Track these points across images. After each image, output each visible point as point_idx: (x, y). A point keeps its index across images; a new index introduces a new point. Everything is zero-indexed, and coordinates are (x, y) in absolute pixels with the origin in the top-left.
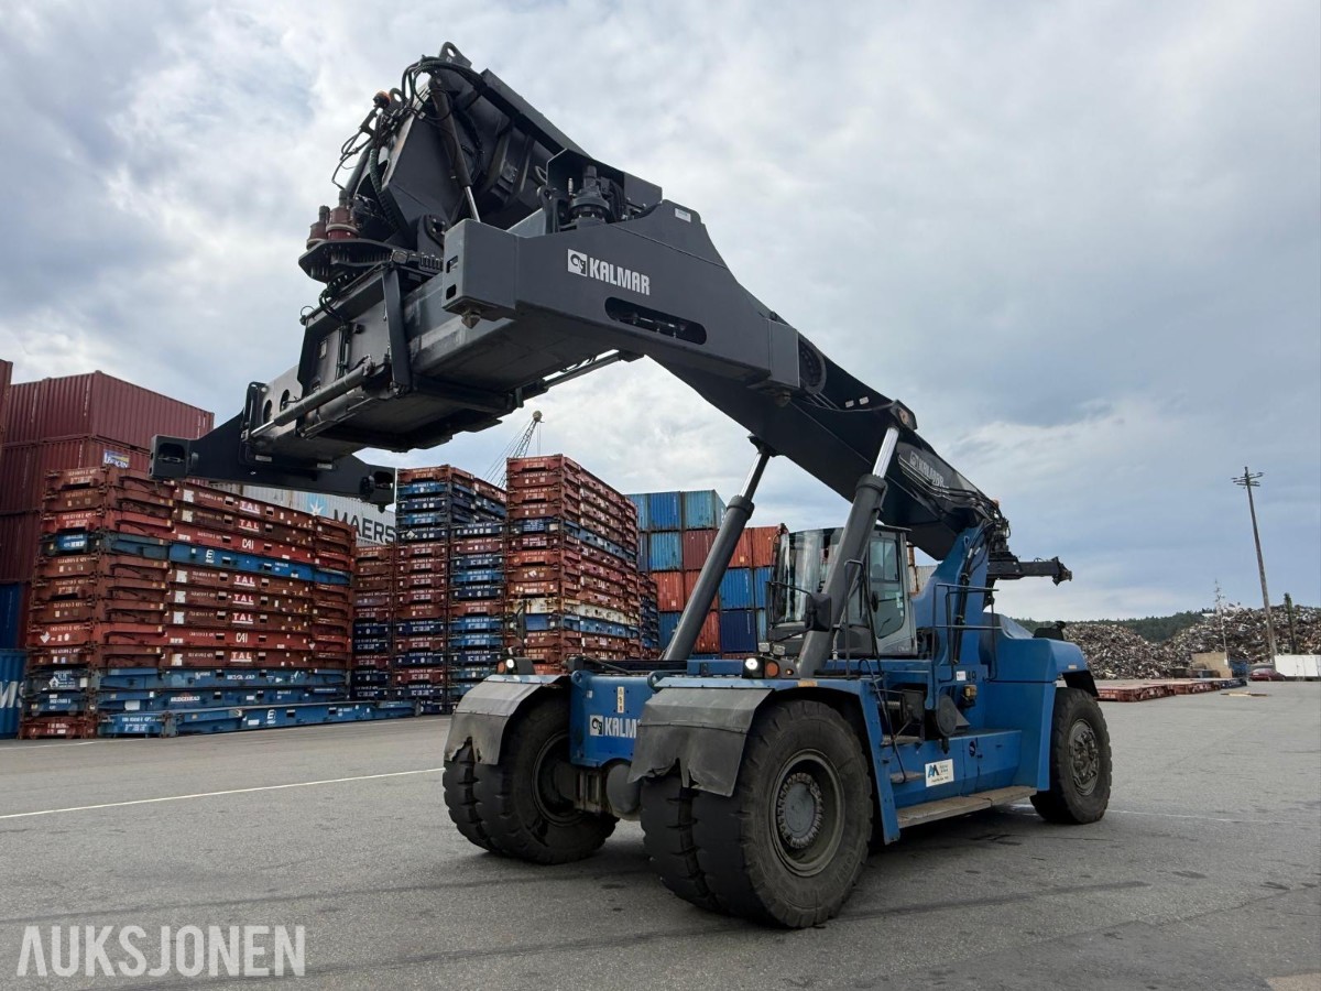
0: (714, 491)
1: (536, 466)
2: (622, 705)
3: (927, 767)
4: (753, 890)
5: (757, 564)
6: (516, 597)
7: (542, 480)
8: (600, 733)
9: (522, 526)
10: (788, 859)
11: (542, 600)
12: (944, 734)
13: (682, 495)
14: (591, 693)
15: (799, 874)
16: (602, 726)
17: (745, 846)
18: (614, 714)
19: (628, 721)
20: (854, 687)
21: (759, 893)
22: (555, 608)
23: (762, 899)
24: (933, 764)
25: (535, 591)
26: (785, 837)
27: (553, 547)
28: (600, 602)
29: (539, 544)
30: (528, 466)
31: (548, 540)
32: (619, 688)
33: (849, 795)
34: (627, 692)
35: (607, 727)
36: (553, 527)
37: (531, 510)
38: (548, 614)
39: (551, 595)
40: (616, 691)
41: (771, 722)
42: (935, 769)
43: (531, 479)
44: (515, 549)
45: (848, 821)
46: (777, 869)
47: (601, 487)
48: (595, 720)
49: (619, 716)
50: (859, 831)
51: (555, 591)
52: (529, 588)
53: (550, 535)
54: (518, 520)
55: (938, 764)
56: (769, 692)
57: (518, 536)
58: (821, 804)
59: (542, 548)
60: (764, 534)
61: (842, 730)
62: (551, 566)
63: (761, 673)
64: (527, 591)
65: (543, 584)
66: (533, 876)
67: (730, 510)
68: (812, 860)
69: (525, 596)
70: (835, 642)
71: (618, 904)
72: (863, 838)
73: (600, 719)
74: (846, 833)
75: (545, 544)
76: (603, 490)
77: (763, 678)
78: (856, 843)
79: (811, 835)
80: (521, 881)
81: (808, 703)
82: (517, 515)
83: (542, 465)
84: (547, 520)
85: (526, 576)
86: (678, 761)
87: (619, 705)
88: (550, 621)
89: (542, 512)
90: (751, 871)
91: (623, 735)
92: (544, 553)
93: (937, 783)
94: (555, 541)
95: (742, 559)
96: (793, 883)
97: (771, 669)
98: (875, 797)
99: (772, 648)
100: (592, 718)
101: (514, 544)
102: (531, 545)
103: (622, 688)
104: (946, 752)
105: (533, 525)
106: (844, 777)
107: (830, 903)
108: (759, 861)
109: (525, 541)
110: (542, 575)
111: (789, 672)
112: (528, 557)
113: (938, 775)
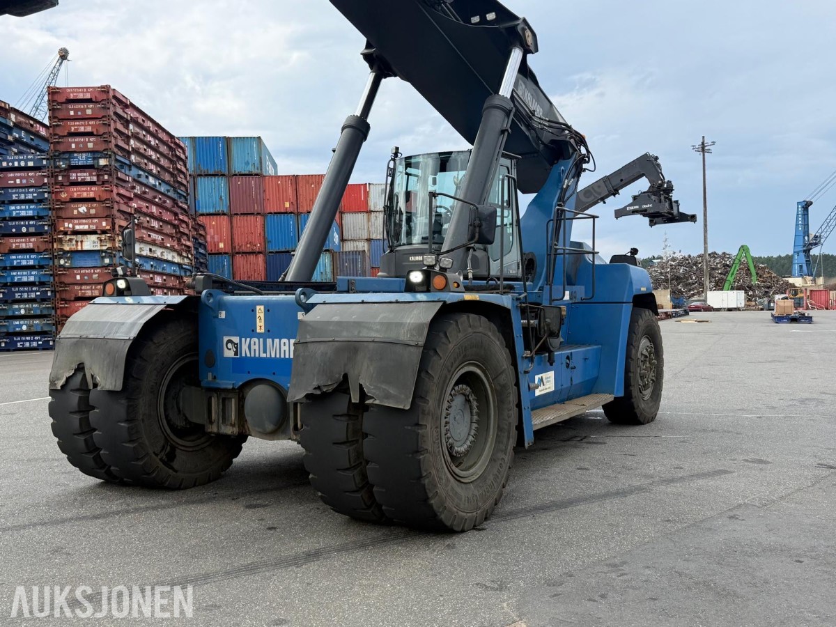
0: (259, 137)
1: (81, 96)
2: (262, 324)
3: (537, 377)
4: (426, 499)
5: (301, 210)
6: (66, 233)
7: (89, 112)
8: (236, 353)
9: (69, 159)
10: (454, 467)
11: (94, 237)
12: (552, 349)
13: (227, 140)
14: (224, 313)
15: (462, 480)
16: (237, 348)
17: (421, 457)
18: (252, 333)
19: (269, 341)
20: (506, 301)
21: (432, 502)
22: (109, 245)
23: (435, 507)
24: (540, 376)
25: (86, 227)
26: (449, 446)
27: (103, 183)
28: (155, 240)
29: (88, 179)
30: (72, 97)
31: (98, 176)
32: (258, 307)
33: (501, 402)
34: (267, 311)
35: (245, 347)
36: (102, 162)
37: (77, 144)
38: (102, 251)
39: (104, 232)
40: (254, 311)
41: (442, 335)
42: (542, 379)
43: (76, 111)
44: (62, 185)
45: (500, 429)
46: (447, 477)
47: (150, 124)
48: (230, 341)
49: (259, 336)
50: (509, 438)
51: (108, 228)
52: (80, 224)
53: (100, 170)
54: (64, 153)
55: (543, 376)
56: (441, 304)
57: (65, 170)
58: (478, 414)
59: (92, 184)
60: (308, 182)
61: (498, 343)
62: (103, 202)
63: (426, 286)
64: (77, 227)
65: (95, 221)
66: (163, 502)
67: (346, 130)
68: (470, 467)
69: (76, 233)
70: (469, 262)
71: (270, 523)
72: (513, 443)
73: (236, 339)
74: (498, 440)
75: (95, 179)
76: (153, 129)
77: (428, 291)
78: (506, 449)
79: (465, 446)
80: (154, 508)
81: (472, 316)
82: (61, 148)
83: (88, 96)
84: (95, 154)
85: (75, 212)
86: (346, 376)
87: (258, 324)
88: (103, 258)
89: (90, 145)
90: (426, 481)
91: (263, 355)
92: (94, 188)
93: (543, 393)
94: (106, 177)
95: (287, 205)
96: (459, 489)
97: (438, 281)
98: (519, 405)
99: (437, 261)
100: (226, 339)
101: (60, 178)
102: (79, 180)
103: (262, 307)
104: (551, 364)
105: (81, 160)
106: (498, 388)
107: (487, 505)
108: (434, 472)
109: (73, 176)
110: (93, 211)
111: (456, 285)
112: (76, 192)
113: (543, 385)
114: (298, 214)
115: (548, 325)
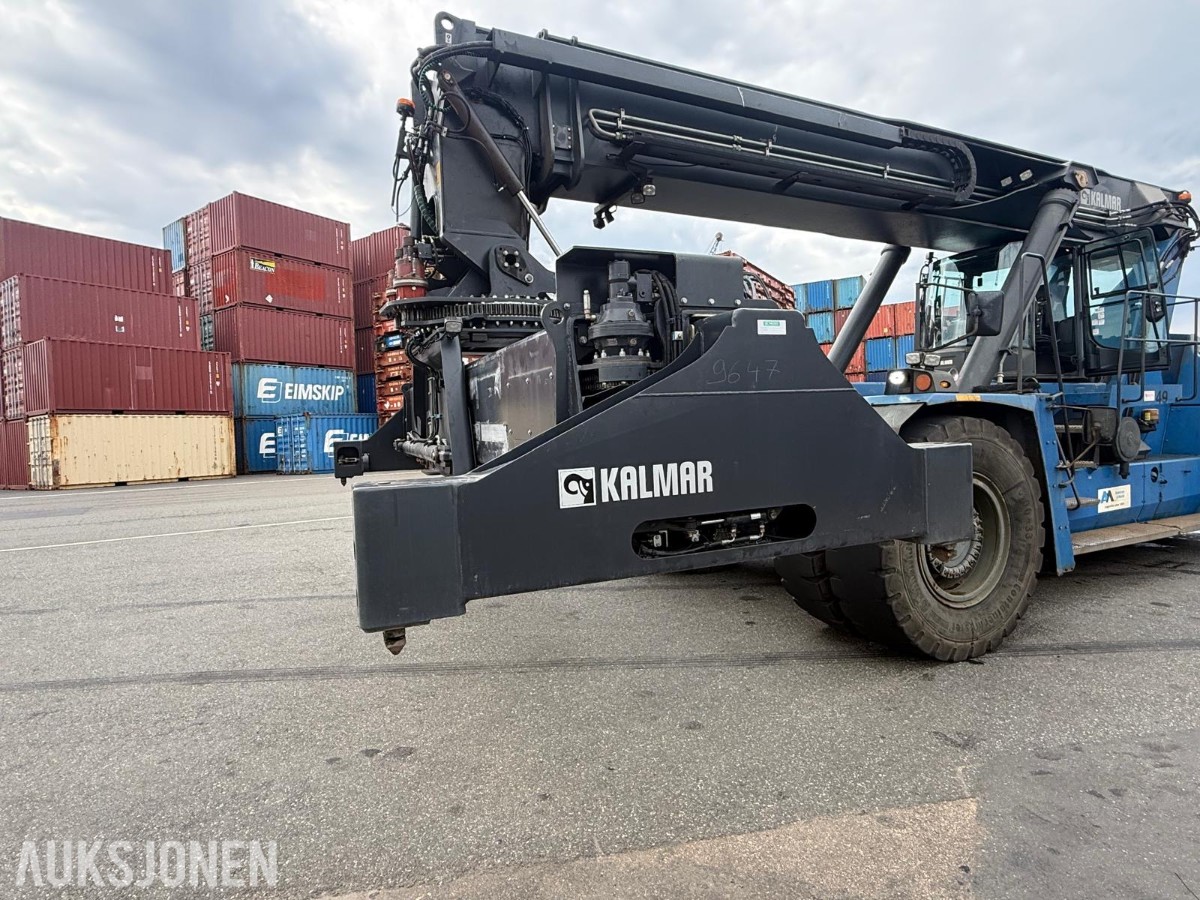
0: (861, 277)
3: (1101, 492)
4: (895, 621)
5: (899, 333)
10: (939, 590)
12: (1125, 459)
13: (834, 283)
15: (951, 605)
17: (887, 576)
20: (1027, 402)
21: (904, 625)
23: (906, 631)
24: (1107, 490)
26: (935, 566)
33: (1015, 521)
42: (1109, 494)
45: (1014, 551)
46: (926, 601)
50: (1027, 562)
55: (1113, 490)
56: (920, 405)
58: (980, 531)
60: (906, 309)
61: (1010, 451)
63: (909, 386)
68: (968, 591)
71: (750, 618)
72: (1033, 569)
74: (1011, 563)
77: (912, 392)
78: (1023, 575)
79: (966, 564)
81: (967, 419)
90: (894, 603)
93: (1111, 509)
95: (886, 330)
96: (945, 615)
97: (921, 382)
98: (1047, 524)
99: (922, 357)
104: (1124, 477)
106: (1012, 503)
107: (990, 636)
108: (904, 593)
111: (945, 385)
113: (1112, 500)
114: (896, 337)
115: (1098, 430)
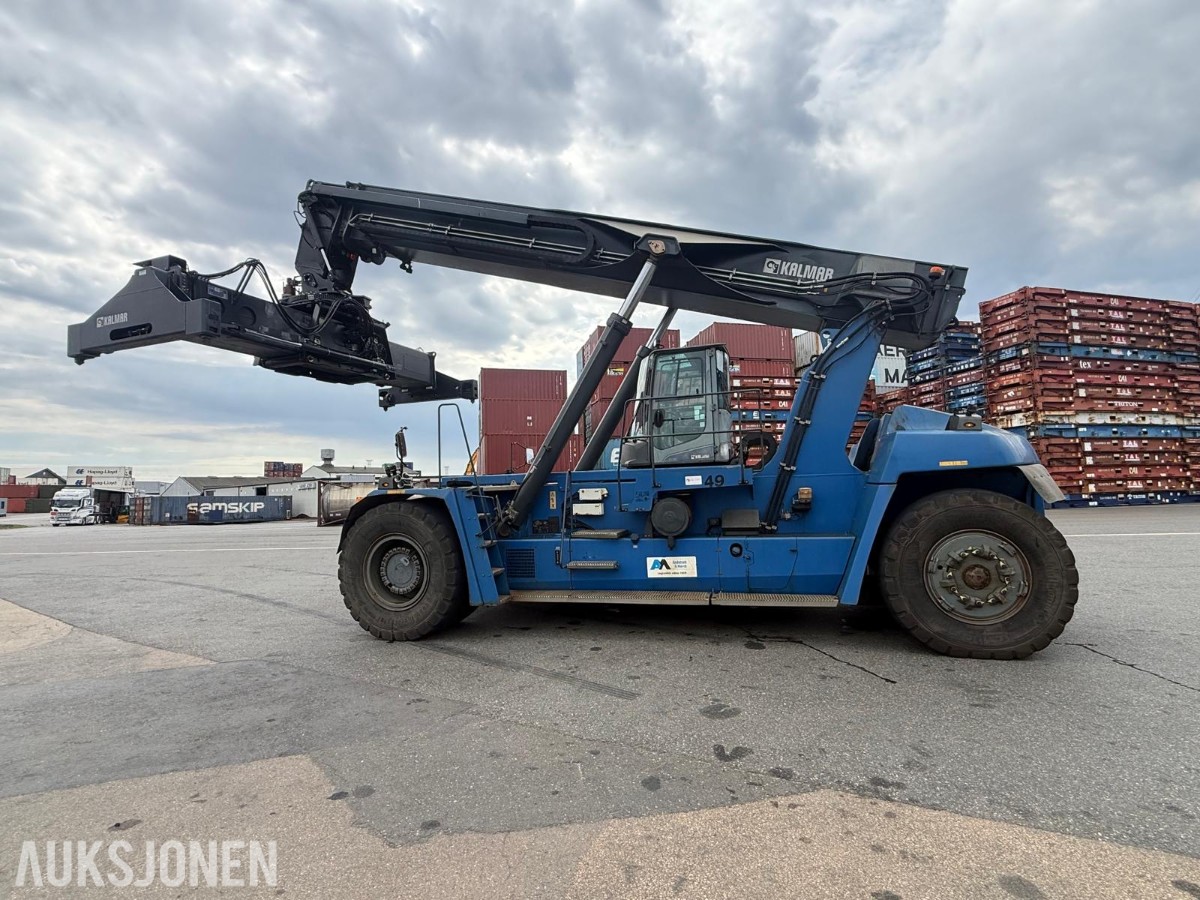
1: (1005, 303)
6: (998, 415)
7: (1012, 313)
9: (998, 356)
11: (1020, 415)
22: (1033, 421)
25: (1014, 408)
27: (1026, 369)
29: (1014, 368)
30: (998, 305)
31: (1021, 364)
36: (1025, 352)
37: (1004, 341)
38: (1028, 426)
39: (1028, 410)
43: (1001, 315)
44: (992, 376)
51: (1032, 405)
52: (1009, 406)
53: (1022, 359)
54: (995, 351)
57: (995, 364)
59: (1017, 371)
62: (1026, 385)
64: (1007, 409)
65: (1021, 401)
69: (1006, 413)
75: (1019, 367)
82: (992, 348)
83: (1010, 301)
84: (1018, 347)
85: (1005, 396)
88: (1030, 431)
89: (1015, 340)
92: (1019, 375)
94: (1028, 363)
101: (993, 372)
102: (1007, 370)
105: (1008, 354)
109: (1002, 368)
110: (1019, 394)
112: (1005, 380)
